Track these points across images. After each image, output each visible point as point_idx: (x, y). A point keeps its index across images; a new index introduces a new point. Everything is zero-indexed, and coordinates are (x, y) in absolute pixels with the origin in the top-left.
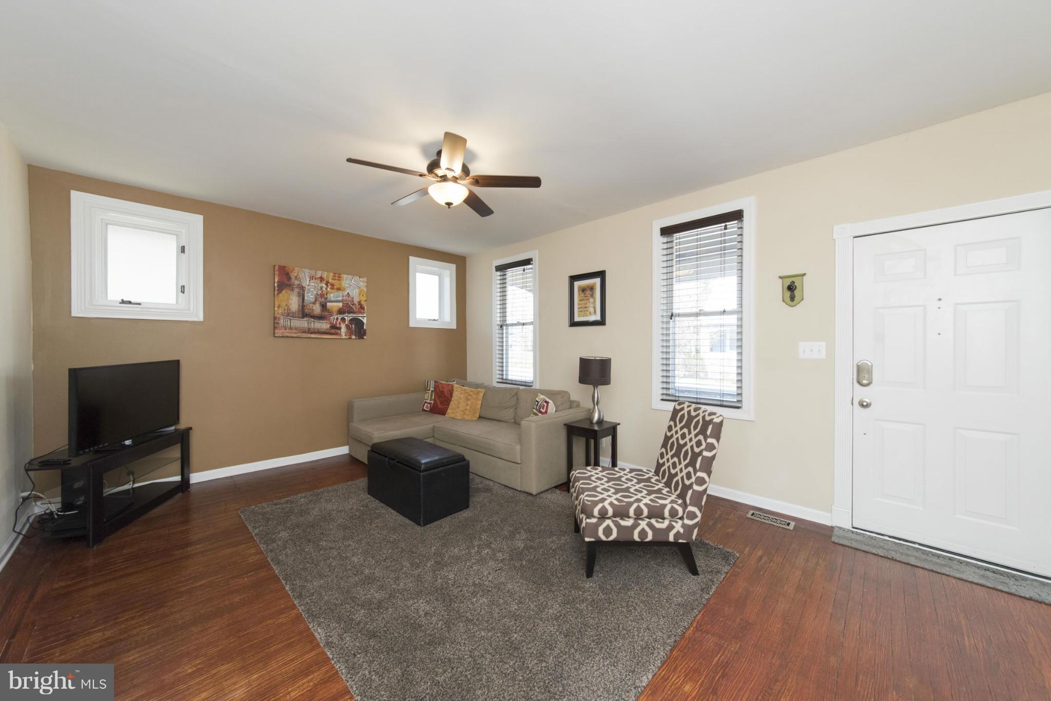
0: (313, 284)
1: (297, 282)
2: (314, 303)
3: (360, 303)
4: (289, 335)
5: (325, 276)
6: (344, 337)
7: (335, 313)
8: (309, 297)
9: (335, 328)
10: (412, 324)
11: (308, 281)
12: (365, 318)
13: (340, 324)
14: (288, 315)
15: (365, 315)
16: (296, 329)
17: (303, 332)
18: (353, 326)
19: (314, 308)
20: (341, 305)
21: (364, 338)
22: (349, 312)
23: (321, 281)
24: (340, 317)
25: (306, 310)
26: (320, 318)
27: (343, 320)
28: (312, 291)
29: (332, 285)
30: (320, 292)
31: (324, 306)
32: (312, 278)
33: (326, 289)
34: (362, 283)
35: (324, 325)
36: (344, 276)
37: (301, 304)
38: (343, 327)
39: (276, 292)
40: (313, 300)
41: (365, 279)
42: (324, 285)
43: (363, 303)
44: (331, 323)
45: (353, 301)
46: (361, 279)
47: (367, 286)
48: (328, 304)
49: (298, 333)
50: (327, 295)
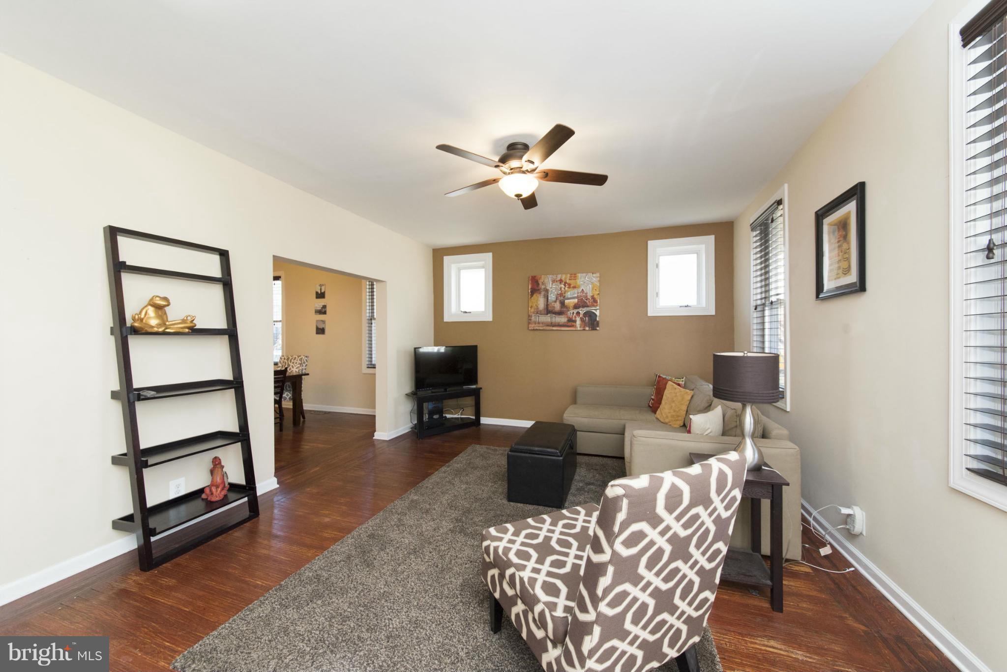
0: (555, 286)
1: (543, 287)
2: (555, 302)
3: (593, 297)
4: (538, 328)
5: (563, 278)
6: (579, 329)
7: (571, 308)
8: (552, 297)
9: (571, 322)
10: (650, 313)
11: (551, 285)
12: (598, 311)
13: (575, 317)
14: (537, 313)
15: (598, 308)
16: (542, 323)
17: (547, 326)
18: (587, 318)
19: (555, 306)
20: (576, 300)
21: (596, 330)
22: (583, 307)
23: (560, 283)
24: (575, 311)
25: (550, 308)
26: (560, 313)
27: (578, 313)
28: (553, 290)
29: (569, 285)
30: (560, 292)
31: (562, 303)
32: (553, 281)
33: (565, 289)
34: (595, 278)
35: (562, 319)
36: (579, 275)
37: (546, 304)
38: (578, 319)
39: (530, 296)
40: (554, 299)
41: (598, 275)
42: (563, 286)
43: (596, 296)
44: (567, 317)
45: (587, 296)
46: (594, 275)
47: (600, 281)
48: (566, 301)
49: (543, 326)
50: (565, 293)
